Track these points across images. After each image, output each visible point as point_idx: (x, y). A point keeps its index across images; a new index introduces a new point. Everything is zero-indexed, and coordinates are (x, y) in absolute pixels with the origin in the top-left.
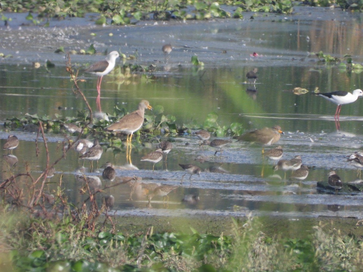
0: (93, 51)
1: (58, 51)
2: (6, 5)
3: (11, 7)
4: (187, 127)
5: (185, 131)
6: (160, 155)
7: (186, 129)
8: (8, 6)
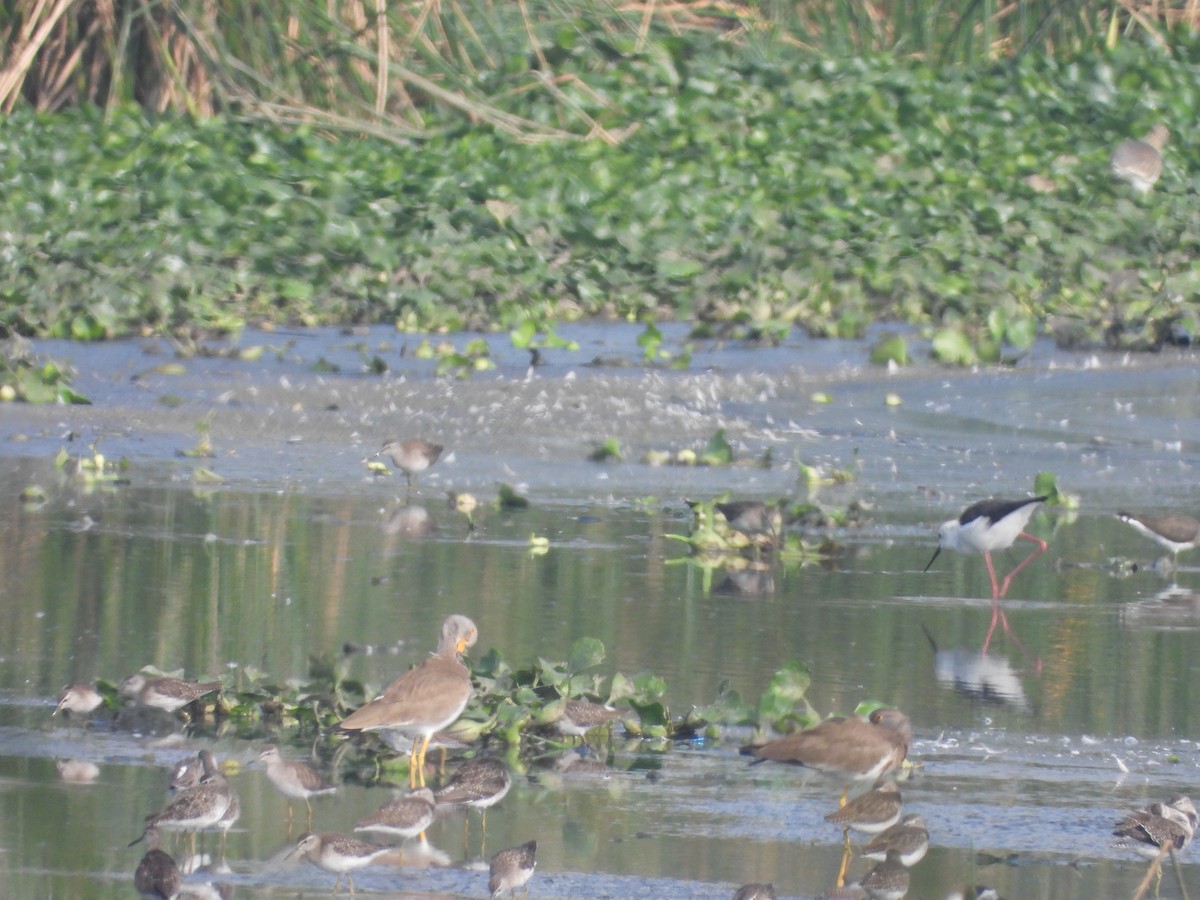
0: (724, 453)
1: (601, 456)
2: (598, 297)
3: (615, 301)
4: (707, 718)
5: (699, 732)
6: (425, 812)
7: (702, 723)
8: (607, 297)
